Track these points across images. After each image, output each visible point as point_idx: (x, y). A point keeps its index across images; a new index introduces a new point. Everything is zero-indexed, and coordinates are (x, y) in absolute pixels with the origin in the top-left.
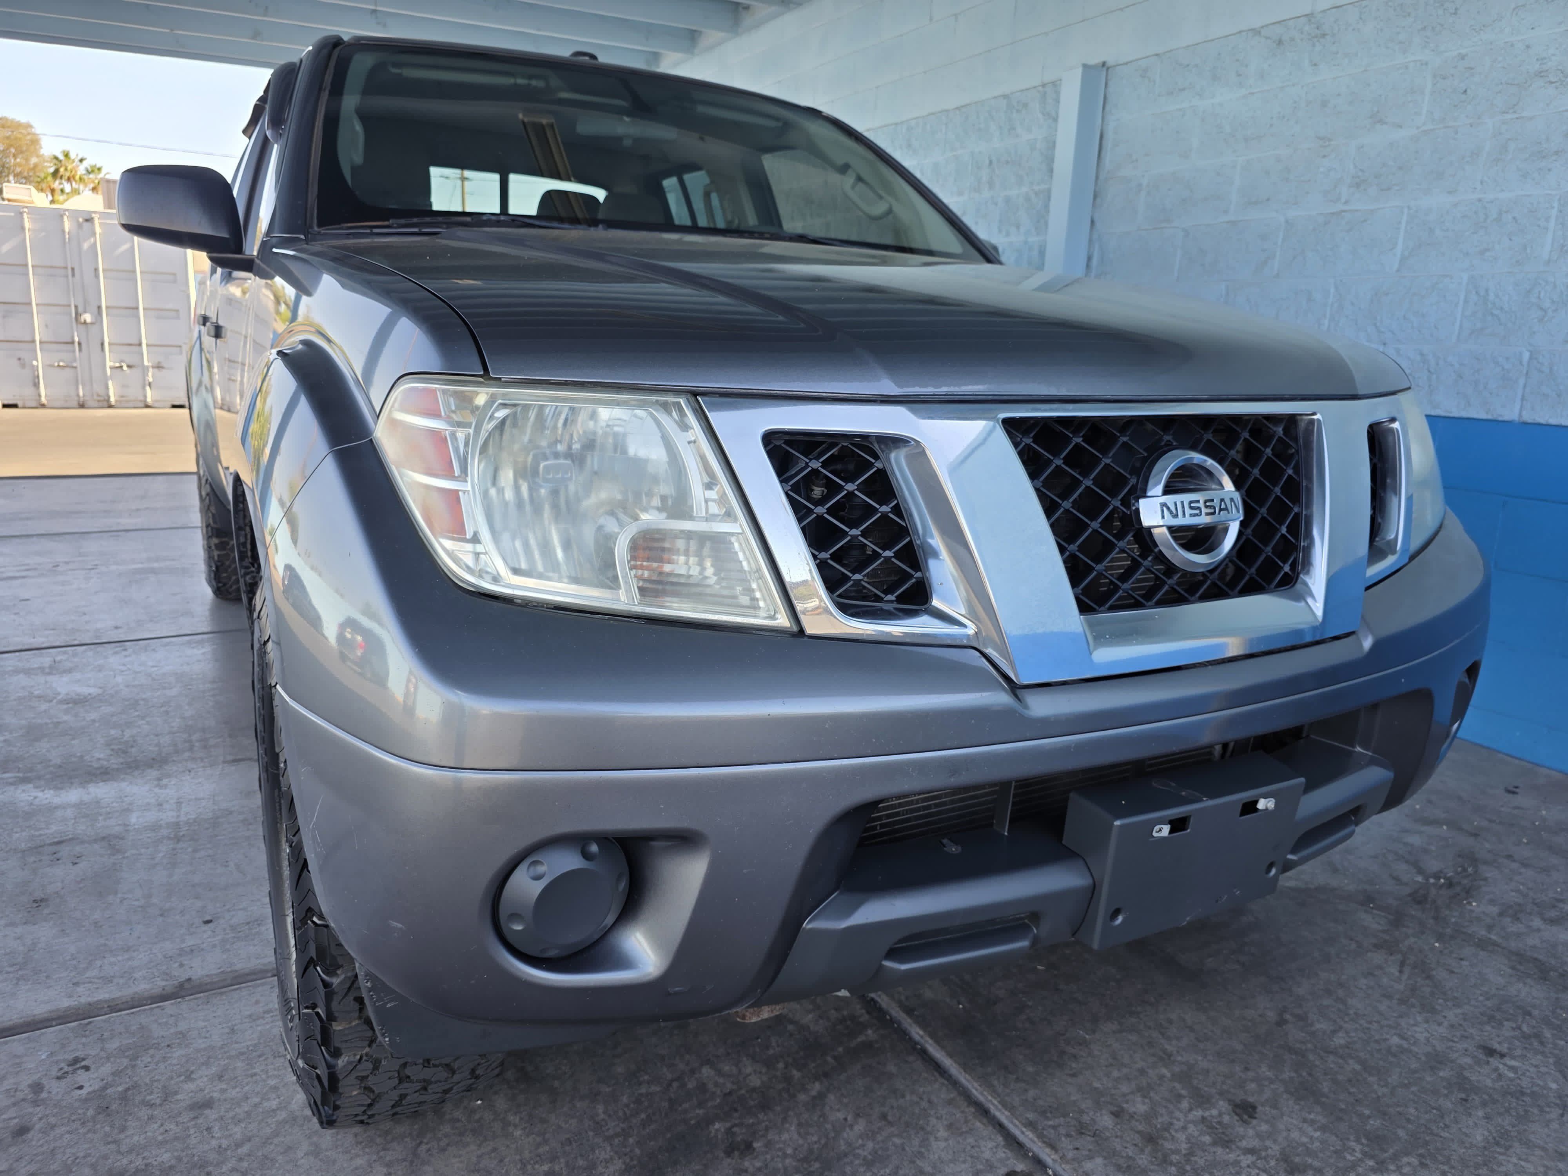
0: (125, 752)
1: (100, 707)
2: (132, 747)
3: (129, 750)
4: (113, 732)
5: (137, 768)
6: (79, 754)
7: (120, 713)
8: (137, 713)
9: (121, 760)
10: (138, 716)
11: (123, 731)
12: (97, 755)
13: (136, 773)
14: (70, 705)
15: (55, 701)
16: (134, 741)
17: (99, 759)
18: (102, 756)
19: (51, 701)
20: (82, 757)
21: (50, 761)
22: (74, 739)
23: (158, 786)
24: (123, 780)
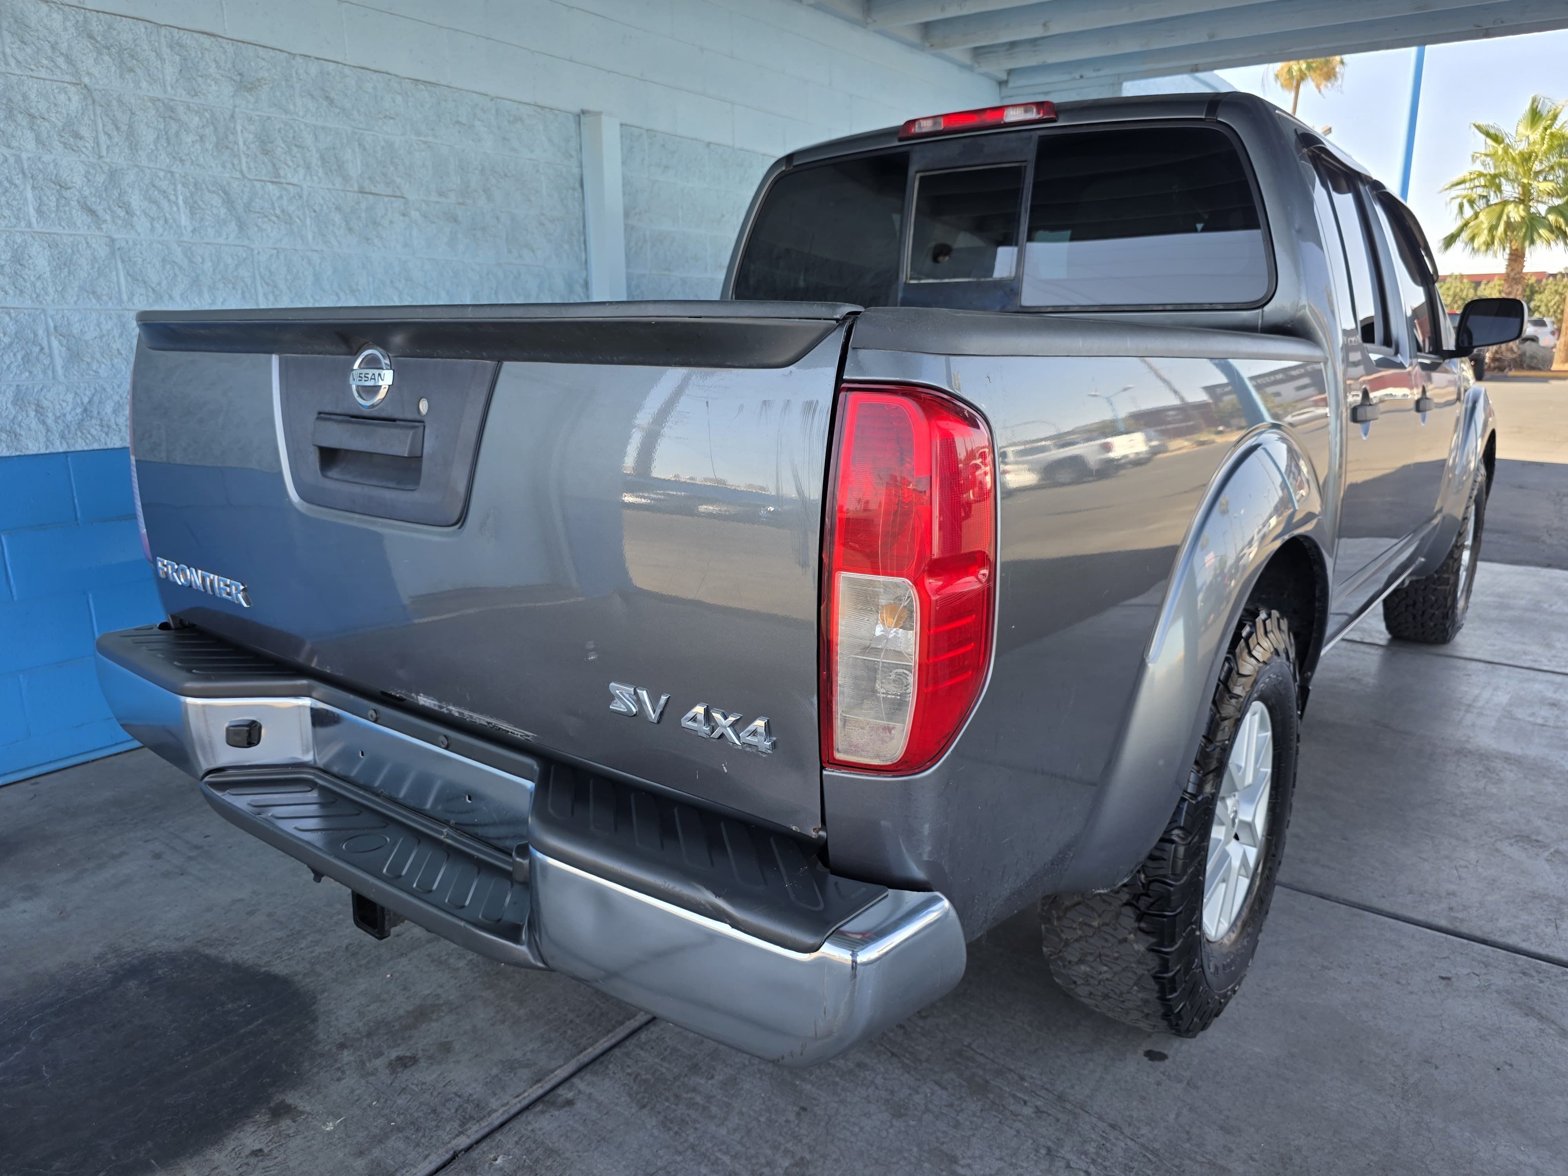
0: (1488, 769)
1: (1502, 823)
2: (1480, 772)
3: (1483, 770)
4: (1494, 791)
5: (1481, 755)
6: (1528, 781)
7: (1483, 808)
8: (1466, 802)
9: (1492, 764)
10: (1466, 798)
11: (1485, 788)
12: (1512, 775)
13: (1482, 752)
14: (1534, 837)
15: (1552, 850)
16: (1477, 775)
17: (1511, 771)
18: (1508, 773)
19: (1557, 851)
20: (1526, 778)
21: (1553, 784)
22: (1531, 796)
23: (1469, 737)
24: (1494, 750)
